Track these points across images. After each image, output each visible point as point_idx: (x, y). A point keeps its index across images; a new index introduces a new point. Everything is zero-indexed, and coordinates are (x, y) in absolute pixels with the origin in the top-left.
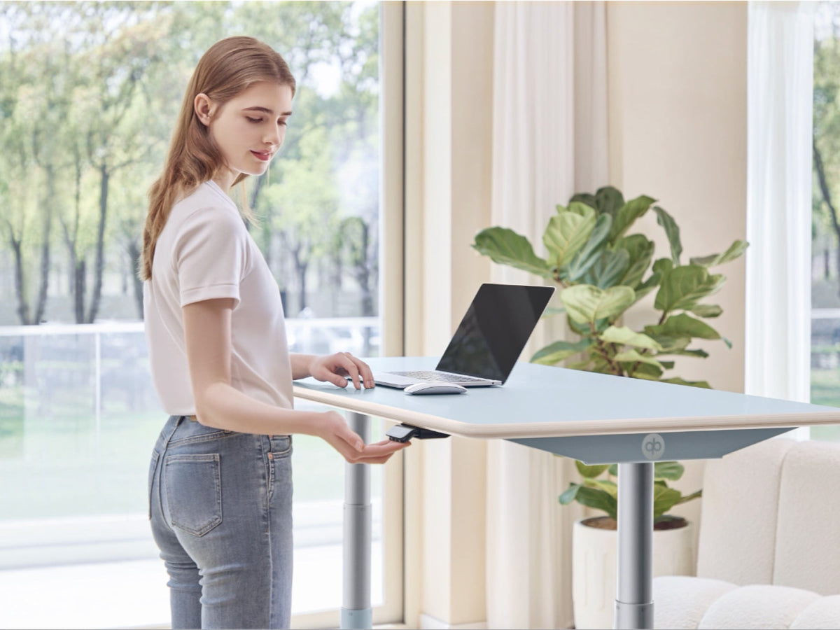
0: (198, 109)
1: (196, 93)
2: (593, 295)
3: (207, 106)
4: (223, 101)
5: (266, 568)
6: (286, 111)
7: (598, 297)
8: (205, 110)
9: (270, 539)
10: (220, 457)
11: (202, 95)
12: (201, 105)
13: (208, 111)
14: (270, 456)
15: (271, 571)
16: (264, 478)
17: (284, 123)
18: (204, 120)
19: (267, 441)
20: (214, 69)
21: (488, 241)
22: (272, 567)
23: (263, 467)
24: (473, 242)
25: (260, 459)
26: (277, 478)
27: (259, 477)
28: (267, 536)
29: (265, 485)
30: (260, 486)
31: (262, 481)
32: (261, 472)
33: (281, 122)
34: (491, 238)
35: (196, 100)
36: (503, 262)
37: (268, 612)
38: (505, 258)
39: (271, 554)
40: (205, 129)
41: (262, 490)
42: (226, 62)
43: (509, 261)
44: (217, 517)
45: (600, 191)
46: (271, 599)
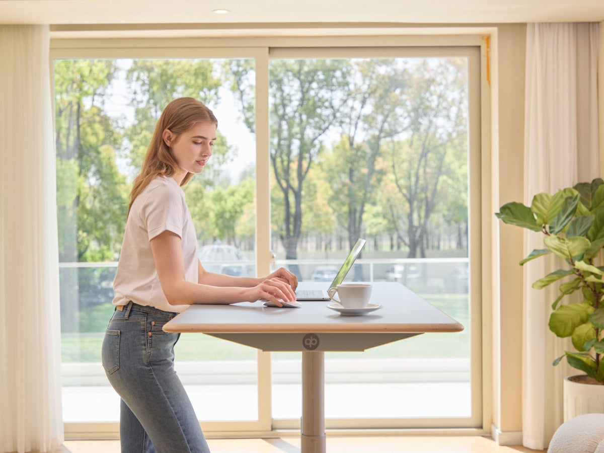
0: (165, 138)
1: (163, 128)
2: (560, 241)
3: (170, 136)
4: (178, 134)
5: (158, 390)
6: (214, 138)
7: (564, 243)
8: (169, 138)
9: (154, 376)
10: (121, 332)
11: (167, 130)
12: (167, 135)
13: (171, 139)
14: (150, 334)
15: (162, 391)
16: (145, 345)
17: (212, 144)
18: (168, 144)
19: (150, 326)
20: (173, 116)
21: (507, 211)
22: (162, 389)
23: (144, 340)
24: (498, 211)
25: (143, 335)
26: (153, 346)
27: (141, 345)
28: (152, 374)
29: (145, 349)
30: (142, 349)
31: (144, 347)
32: (143, 342)
33: (211, 144)
34: (509, 209)
35: (164, 132)
36: (512, 222)
37: (172, 412)
38: (515, 220)
39: (158, 383)
40: (168, 149)
41: (144, 352)
42: (180, 111)
43: (515, 222)
44: (116, 365)
45: (594, 181)
46: (170, 405)
